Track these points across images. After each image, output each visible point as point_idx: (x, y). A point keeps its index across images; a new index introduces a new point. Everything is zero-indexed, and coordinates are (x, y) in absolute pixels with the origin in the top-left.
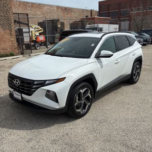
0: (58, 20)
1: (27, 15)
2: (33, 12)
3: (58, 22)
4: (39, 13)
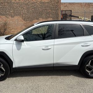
1: (71, 11)
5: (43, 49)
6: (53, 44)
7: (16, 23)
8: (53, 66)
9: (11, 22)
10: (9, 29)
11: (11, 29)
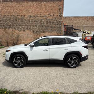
6: (49, 48)
7: (27, 35)
9: (23, 34)
10: (21, 40)
11: (22, 40)
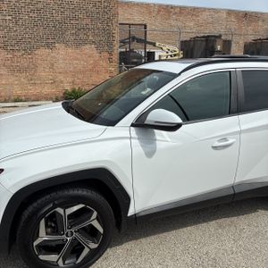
0: (220, 36)
1: (145, 26)
2: (179, 24)
3: (218, 40)
4: (192, 24)
5: (215, 148)
6: (238, 129)
8: (233, 192)
